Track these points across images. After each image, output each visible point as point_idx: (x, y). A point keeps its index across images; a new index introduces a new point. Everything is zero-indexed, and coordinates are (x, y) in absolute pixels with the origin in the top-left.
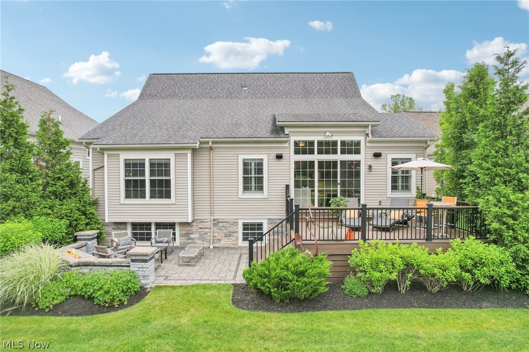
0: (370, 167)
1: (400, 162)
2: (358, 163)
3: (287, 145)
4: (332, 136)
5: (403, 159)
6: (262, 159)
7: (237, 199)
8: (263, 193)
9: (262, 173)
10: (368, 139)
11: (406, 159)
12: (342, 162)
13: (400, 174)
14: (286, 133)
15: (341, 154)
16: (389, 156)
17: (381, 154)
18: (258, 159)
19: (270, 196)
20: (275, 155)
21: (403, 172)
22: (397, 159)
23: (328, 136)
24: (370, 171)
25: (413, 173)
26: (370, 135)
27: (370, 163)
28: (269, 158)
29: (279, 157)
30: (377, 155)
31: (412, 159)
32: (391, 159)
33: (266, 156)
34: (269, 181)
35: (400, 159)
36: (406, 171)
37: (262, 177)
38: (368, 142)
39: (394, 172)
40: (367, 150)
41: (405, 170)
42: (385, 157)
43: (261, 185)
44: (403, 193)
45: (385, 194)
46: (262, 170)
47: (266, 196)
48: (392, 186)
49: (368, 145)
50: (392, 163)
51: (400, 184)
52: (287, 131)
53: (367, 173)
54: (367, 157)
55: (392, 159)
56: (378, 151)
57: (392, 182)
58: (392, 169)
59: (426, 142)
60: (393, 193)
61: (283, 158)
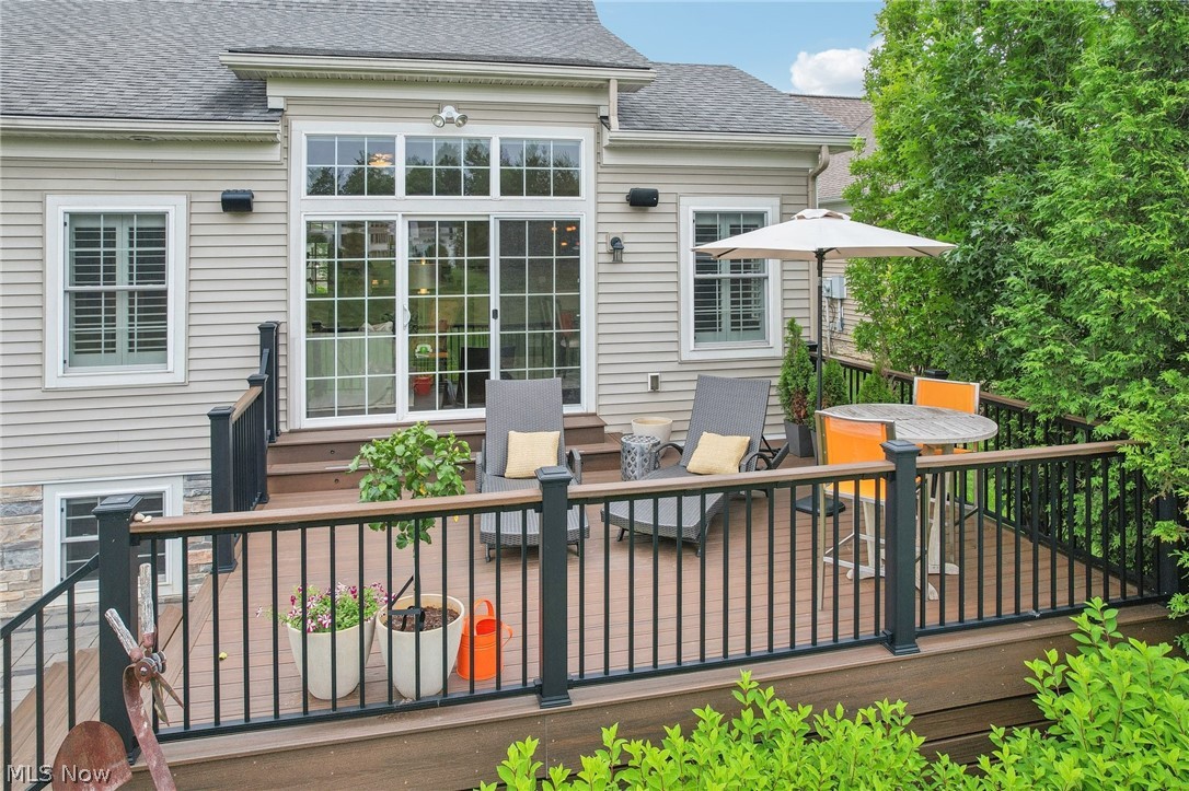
0: (616, 246)
1: (725, 227)
2: (569, 233)
3: (274, 154)
4: (464, 119)
5: (736, 215)
6: (162, 216)
7: (37, 395)
8: (165, 361)
9: (163, 277)
10: (607, 136)
11: (748, 215)
12: (507, 226)
13: (725, 273)
14: (273, 103)
15: (503, 193)
16: (688, 204)
17: (655, 194)
18: (142, 216)
19: (194, 377)
20: (218, 197)
21: (735, 265)
22: (712, 215)
23: (450, 120)
24: (617, 261)
25: (773, 268)
26: (614, 121)
27: (616, 231)
28: (196, 208)
29: (238, 205)
30: (642, 201)
31: (769, 217)
32: (691, 217)
33: (182, 200)
34: (195, 309)
35: (725, 215)
36: (745, 261)
37: (164, 293)
38: (608, 148)
39: (705, 263)
40: (603, 178)
41: (742, 257)
42: (671, 208)
43: (153, 327)
44: (741, 344)
45: (673, 347)
46: (163, 260)
47: (180, 377)
48: (697, 318)
49: (608, 159)
50: (698, 232)
51: (725, 307)
52: (276, 96)
53: (603, 269)
54: (603, 208)
55: (698, 215)
56: (645, 183)
57: (696, 304)
58: (698, 254)
59: (814, 153)
60: (703, 345)
61: (256, 207)
